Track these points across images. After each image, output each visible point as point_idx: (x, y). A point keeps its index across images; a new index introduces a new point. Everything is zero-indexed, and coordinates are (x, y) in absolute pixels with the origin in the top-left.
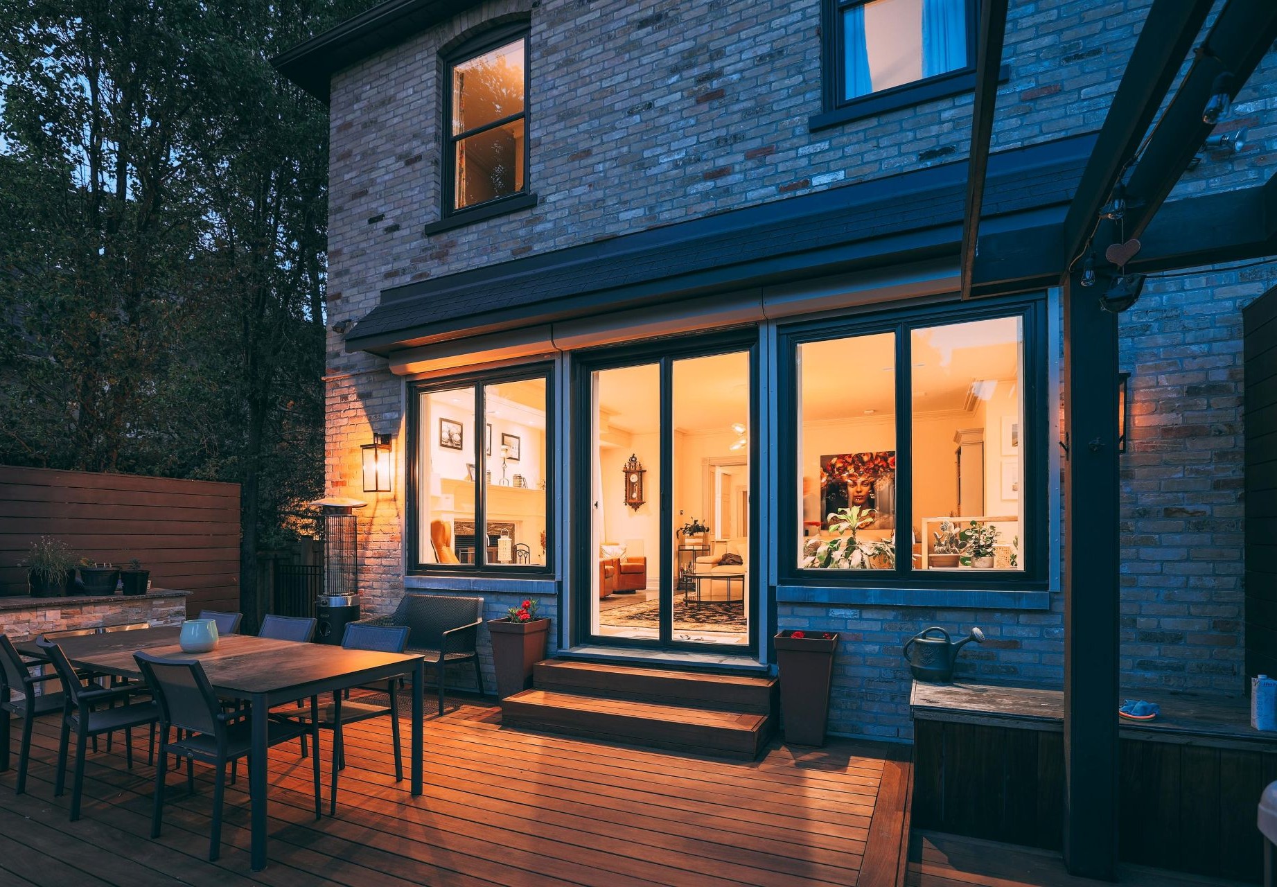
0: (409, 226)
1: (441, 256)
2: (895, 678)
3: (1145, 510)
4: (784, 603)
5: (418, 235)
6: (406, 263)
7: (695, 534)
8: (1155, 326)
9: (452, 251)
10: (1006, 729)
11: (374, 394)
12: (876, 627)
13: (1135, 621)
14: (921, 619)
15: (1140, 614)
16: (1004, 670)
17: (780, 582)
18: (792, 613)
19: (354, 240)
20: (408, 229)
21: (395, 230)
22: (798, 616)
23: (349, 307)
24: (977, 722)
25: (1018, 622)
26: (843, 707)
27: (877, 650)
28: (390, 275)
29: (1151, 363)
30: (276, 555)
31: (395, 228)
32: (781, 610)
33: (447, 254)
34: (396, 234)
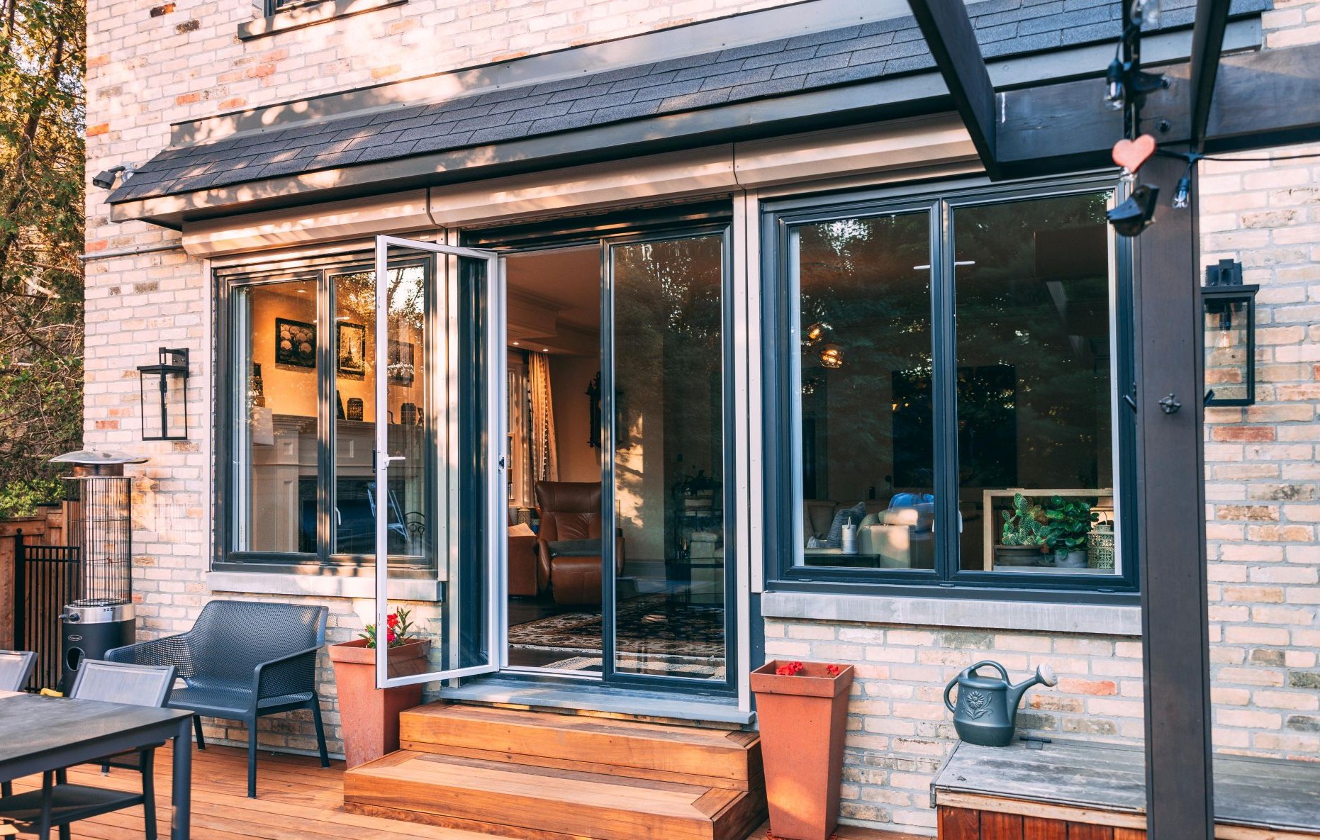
0: (215, 25)
1: (263, 74)
2: (938, 736)
3: (1292, 489)
4: (775, 619)
5: (227, 40)
6: (210, 83)
7: (700, 493)
8: (1302, 214)
9: (280, 66)
10: (1067, 823)
11: (162, 285)
12: (908, 656)
13: (1282, 656)
14: (973, 646)
15: (1290, 645)
16: (1096, 728)
17: (768, 587)
18: (786, 634)
19: (128, 42)
20: (213, 29)
21: (191, 29)
22: (793, 639)
23: (122, 147)
24: (1026, 813)
25: (1114, 654)
26: (863, 781)
27: (910, 694)
28: (184, 99)
29: (1297, 268)
30: (19, 531)
31: (193, 26)
32: (770, 629)
33: (272, 72)
34: (194, 35)
